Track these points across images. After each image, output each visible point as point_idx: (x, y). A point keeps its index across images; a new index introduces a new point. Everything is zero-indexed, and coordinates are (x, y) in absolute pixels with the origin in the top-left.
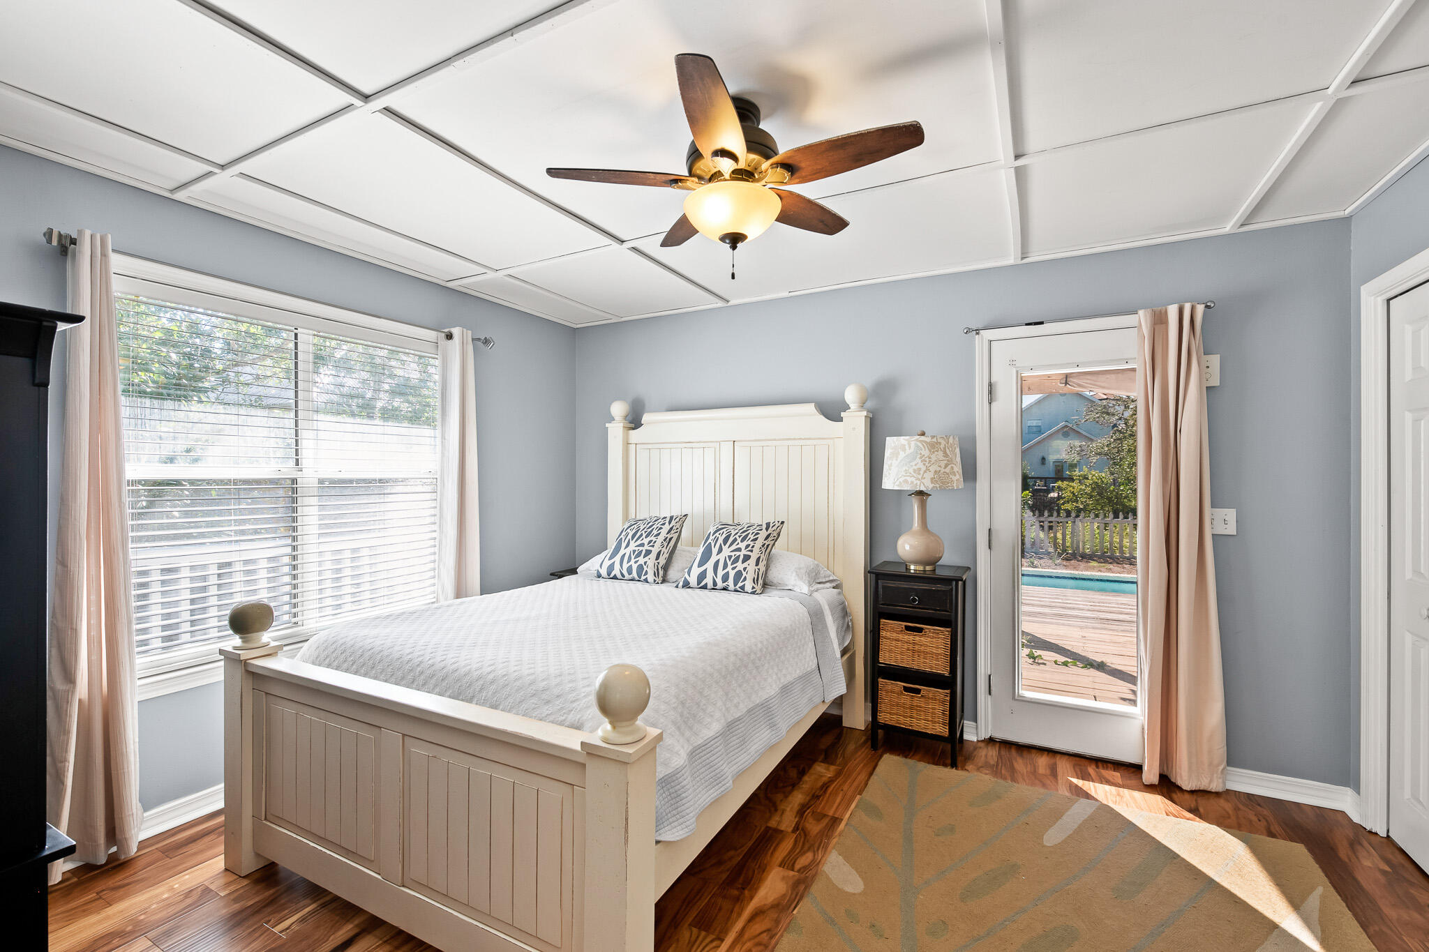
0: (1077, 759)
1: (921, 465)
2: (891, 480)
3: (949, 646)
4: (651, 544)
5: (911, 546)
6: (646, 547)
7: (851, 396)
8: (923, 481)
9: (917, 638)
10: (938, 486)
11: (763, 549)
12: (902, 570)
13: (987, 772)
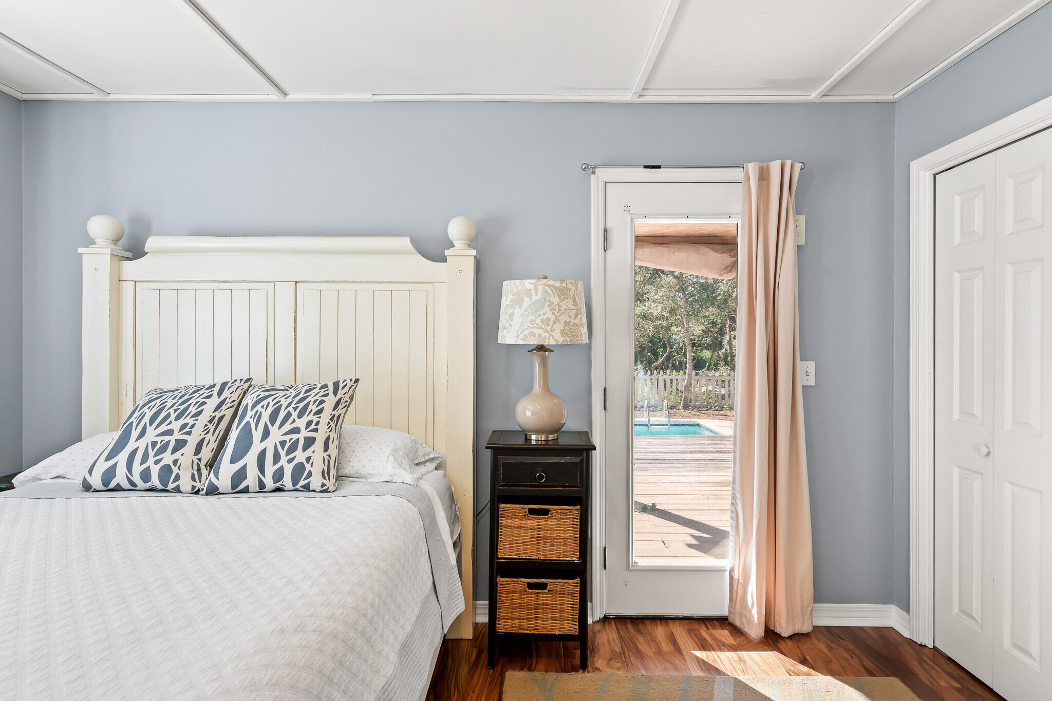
0: (687, 622)
1: (549, 315)
2: (509, 334)
3: (578, 527)
4: (187, 430)
5: (533, 413)
6: (177, 436)
7: (456, 229)
8: (552, 333)
9: (543, 522)
10: (568, 339)
11: (332, 423)
12: (519, 441)
13: (619, 665)
